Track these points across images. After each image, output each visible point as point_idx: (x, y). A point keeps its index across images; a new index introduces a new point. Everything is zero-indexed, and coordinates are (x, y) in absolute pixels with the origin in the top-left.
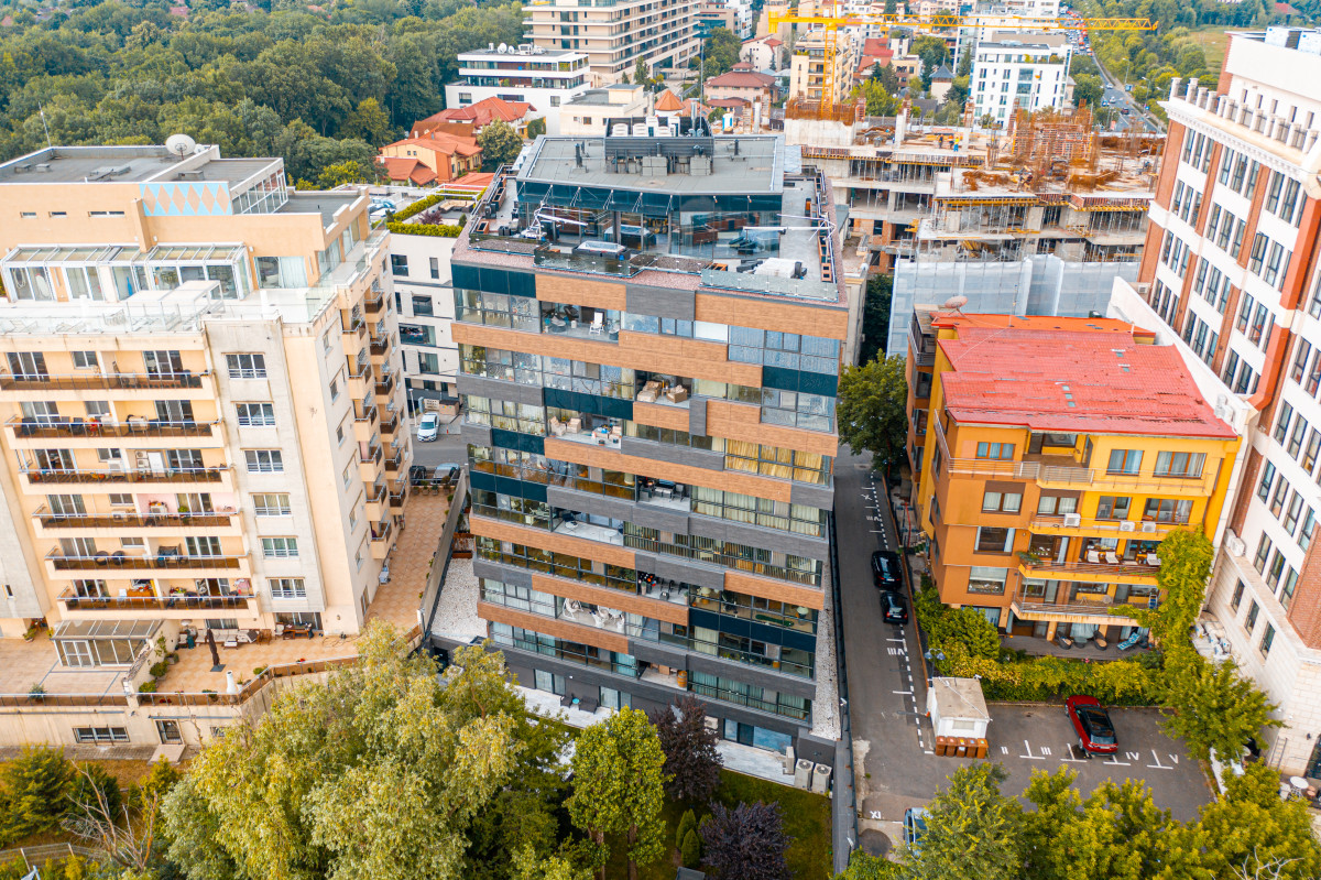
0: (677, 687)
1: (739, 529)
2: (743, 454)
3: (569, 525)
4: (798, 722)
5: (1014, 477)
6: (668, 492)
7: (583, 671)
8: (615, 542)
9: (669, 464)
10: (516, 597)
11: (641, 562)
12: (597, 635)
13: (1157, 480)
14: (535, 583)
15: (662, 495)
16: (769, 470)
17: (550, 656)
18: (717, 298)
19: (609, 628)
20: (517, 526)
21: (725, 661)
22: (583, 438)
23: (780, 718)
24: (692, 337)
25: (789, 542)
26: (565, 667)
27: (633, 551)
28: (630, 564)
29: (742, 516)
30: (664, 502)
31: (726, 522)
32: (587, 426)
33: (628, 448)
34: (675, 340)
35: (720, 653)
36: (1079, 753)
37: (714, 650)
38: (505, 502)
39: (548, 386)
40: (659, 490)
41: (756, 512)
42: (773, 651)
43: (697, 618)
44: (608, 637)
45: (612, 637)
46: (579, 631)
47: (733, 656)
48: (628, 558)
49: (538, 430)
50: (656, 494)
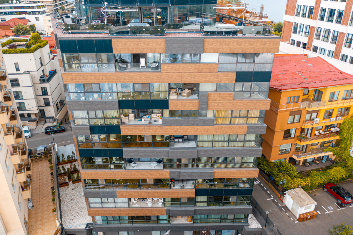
0: (187, 222)
1: (221, 150)
2: (222, 116)
3: (132, 164)
4: (243, 224)
5: (299, 109)
6: (181, 140)
7: (143, 227)
8: (157, 168)
9: (187, 127)
10: (108, 203)
11: (173, 175)
12: (151, 211)
13: (343, 101)
14: (118, 195)
15: (178, 142)
16: (235, 121)
17: (126, 224)
18: (215, 40)
19: (154, 206)
20: (106, 171)
21: (211, 207)
22: (138, 122)
23: (235, 224)
24: (200, 63)
25: (244, 151)
26: (135, 227)
27: (168, 171)
28: (168, 176)
29: (221, 144)
30: (180, 145)
31: (214, 149)
32: (138, 116)
33: (165, 123)
34: (191, 65)
35: (208, 205)
36: (341, 206)
37: (205, 204)
38: (99, 160)
39: (121, 99)
40: (176, 140)
41: (228, 141)
42: (233, 199)
43: (199, 193)
44: (157, 210)
45: (158, 209)
46: (141, 211)
47: (214, 205)
48: (166, 174)
49: (115, 122)
50: (175, 142)
